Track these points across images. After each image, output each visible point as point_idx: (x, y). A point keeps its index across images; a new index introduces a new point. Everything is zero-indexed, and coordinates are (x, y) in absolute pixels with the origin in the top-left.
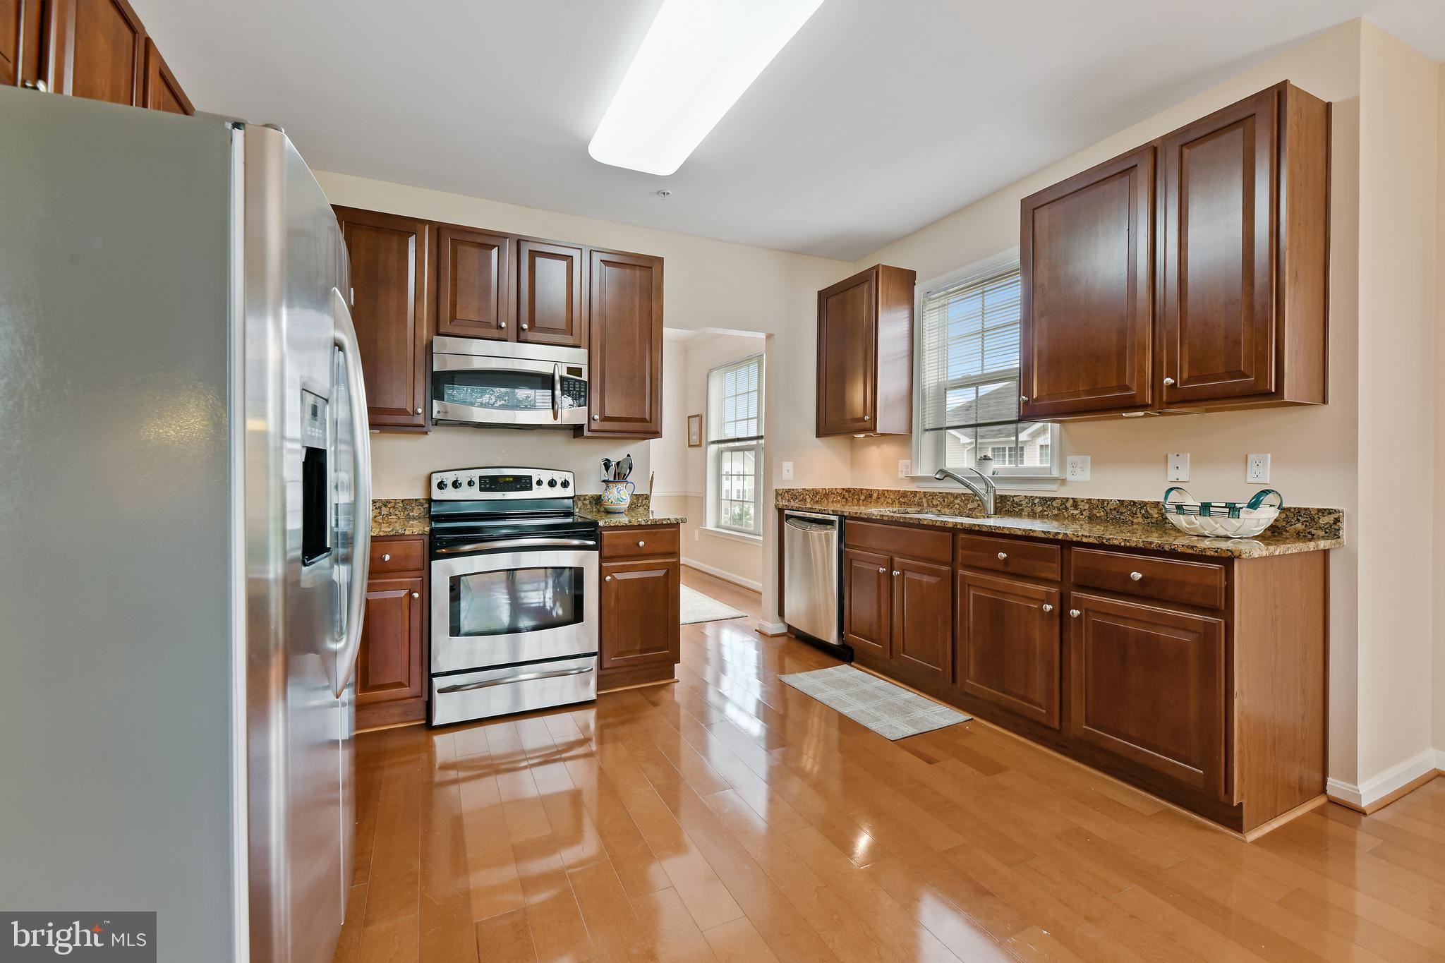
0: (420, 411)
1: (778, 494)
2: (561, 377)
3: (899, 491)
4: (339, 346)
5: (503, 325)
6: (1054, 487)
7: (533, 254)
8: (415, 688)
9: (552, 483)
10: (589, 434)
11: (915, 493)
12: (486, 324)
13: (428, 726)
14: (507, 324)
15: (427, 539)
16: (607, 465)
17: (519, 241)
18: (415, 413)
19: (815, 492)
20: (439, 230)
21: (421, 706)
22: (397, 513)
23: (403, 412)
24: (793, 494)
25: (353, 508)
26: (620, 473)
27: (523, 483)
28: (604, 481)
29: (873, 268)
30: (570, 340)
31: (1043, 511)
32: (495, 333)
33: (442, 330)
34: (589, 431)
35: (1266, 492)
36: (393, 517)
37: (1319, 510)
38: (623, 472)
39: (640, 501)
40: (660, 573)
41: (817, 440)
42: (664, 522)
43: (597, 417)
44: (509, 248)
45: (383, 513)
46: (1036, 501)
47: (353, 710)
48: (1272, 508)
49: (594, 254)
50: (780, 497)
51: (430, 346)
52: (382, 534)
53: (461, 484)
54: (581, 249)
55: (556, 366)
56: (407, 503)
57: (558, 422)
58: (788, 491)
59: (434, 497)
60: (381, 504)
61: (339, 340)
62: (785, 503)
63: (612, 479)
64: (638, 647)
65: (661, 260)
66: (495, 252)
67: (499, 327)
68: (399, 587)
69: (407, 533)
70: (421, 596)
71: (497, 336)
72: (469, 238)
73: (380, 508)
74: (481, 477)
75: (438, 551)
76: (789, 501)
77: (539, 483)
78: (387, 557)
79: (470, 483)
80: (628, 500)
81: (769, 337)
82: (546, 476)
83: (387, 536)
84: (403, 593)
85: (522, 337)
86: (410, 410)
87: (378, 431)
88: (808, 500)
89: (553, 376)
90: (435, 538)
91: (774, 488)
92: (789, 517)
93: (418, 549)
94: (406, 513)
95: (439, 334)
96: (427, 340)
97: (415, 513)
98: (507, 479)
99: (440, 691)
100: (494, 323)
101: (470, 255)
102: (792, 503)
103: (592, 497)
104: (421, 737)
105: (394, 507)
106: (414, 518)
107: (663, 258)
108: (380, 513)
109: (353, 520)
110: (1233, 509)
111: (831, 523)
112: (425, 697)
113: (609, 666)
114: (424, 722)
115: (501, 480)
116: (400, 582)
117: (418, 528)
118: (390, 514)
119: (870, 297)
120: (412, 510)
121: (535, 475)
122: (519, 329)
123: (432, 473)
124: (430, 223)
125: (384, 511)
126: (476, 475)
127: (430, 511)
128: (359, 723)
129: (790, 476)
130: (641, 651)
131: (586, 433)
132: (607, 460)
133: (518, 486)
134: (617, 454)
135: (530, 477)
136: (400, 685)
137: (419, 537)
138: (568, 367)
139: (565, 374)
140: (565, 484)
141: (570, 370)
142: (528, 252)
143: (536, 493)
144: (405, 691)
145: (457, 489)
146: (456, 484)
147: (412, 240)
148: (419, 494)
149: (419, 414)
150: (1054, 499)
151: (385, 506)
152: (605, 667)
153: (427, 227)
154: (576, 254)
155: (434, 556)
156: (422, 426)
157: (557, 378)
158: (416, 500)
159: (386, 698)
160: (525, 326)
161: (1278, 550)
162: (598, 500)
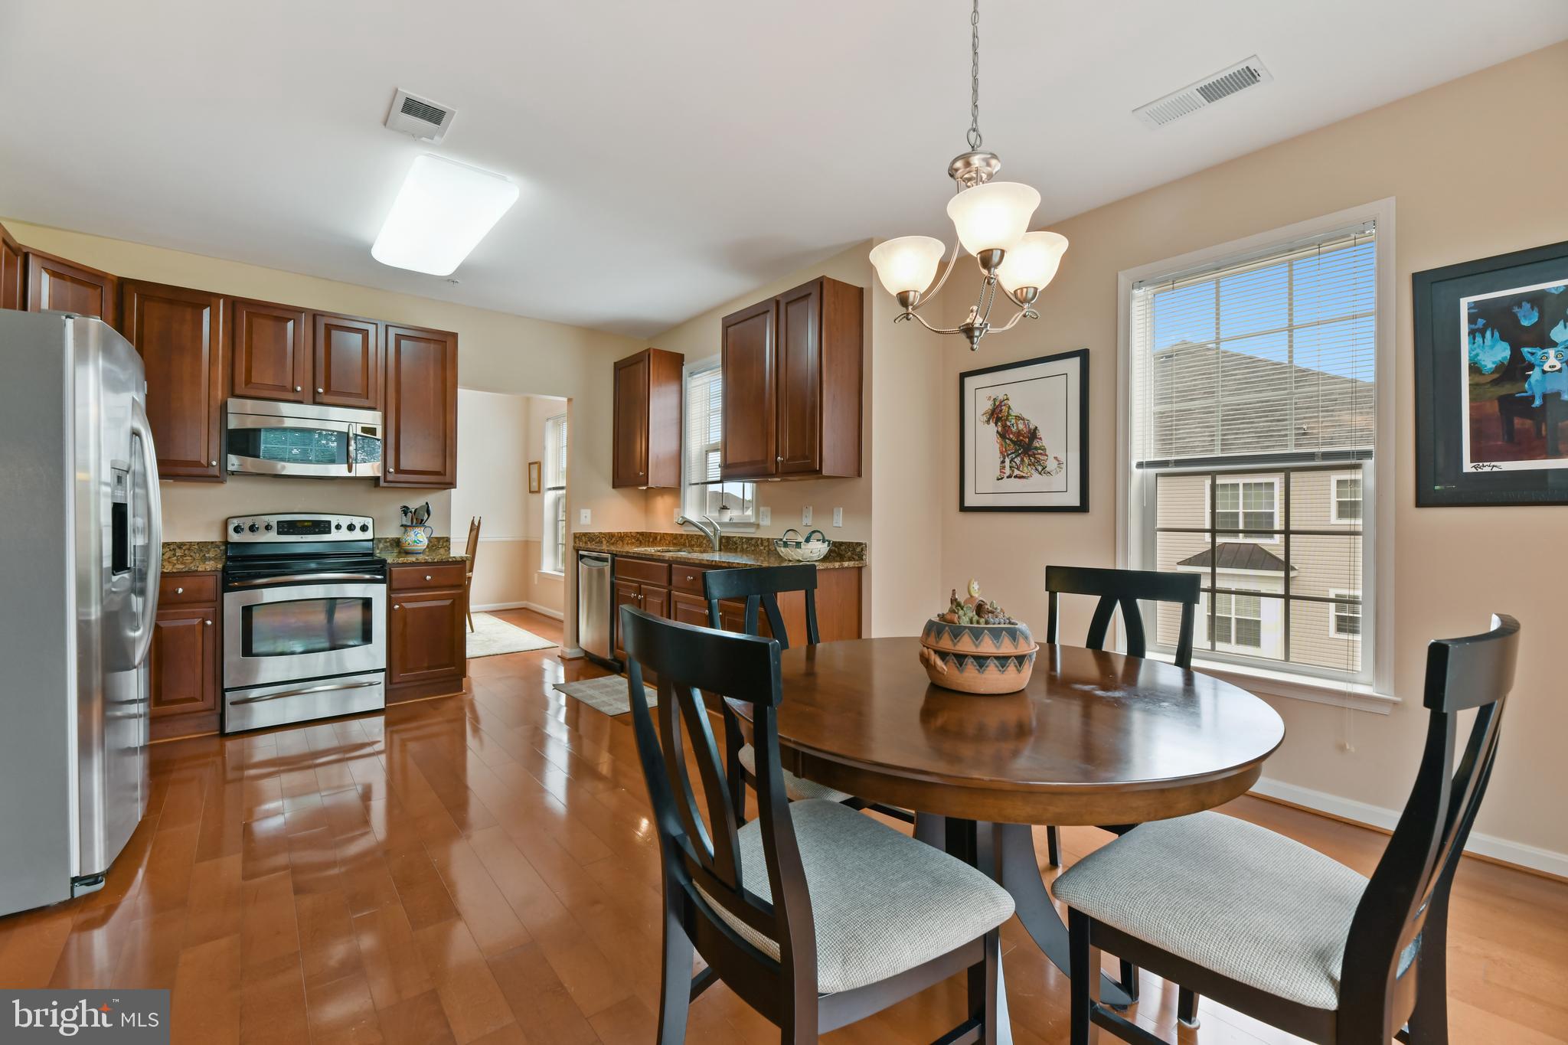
0: (214, 463)
1: (577, 537)
2: (356, 435)
3: (672, 534)
4: (136, 433)
5: (299, 389)
6: (752, 530)
7: (329, 328)
8: (209, 702)
9: (351, 528)
10: (386, 485)
11: (682, 535)
12: (283, 388)
13: (223, 735)
14: (303, 389)
15: (220, 575)
16: (405, 510)
17: (315, 315)
18: (209, 464)
19: (611, 536)
20: (234, 304)
21: (215, 719)
22: (192, 554)
23: (197, 464)
24: (590, 537)
25: (146, 548)
26: (417, 518)
27: (323, 527)
28: (402, 526)
29: (646, 351)
30: (366, 403)
31: (747, 548)
32: (291, 396)
33: (238, 392)
34: (385, 482)
35: (814, 532)
36: (187, 558)
37: (857, 543)
38: (420, 518)
39: (441, 543)
40: (448, 602)
41: (614, 491)
42: (450, 560)
43: (392, 470)
44: (305, 323)
45: (177, 554)
46: (744, 540)
47: (148, 722)
48: (819, 542)
49: (390, 329)
50: (577, 540)
51: (224, 407)
52: (175, 571)
53: (258, 528)
54: (377, 324)
55: (351, 427)
56: (203, 546)
57: (352, 474)
58: (585, 534)
59: (230, 540)
60: (175, 547)
61: (136, 430)
62: (582, 545)
63: (409, 524)
64: (426, 665)
65: (455, 336)
66: (290, 325)
67: (294, 390)
68: (193, 616)
69: (200, 569)
70: (214, 623)
71: (292, 398)
72: (264, 311)
73: (174, 550)
74: (278, 522)
75: (231, 584)
76: (586, 543)
77: (338, 527)
78: (180, 590)
79: (268, 528)
80: (426, 542)
81: (570, 400)
82: (345, 521)
83: (180, 572)
84: (197, 621)
85: (318, 399)
86: (204, 462)
87: (172, 481)
88: (605, 542)
89: (348, 434)
90: (228, 574)
91: (573, 532)
92: (583, 557)
93: (211, 584)
94: (202, 554)
95: (234, 395)
96: (221, 401)
97: (211, 555)
98: (306, 524)
99: (232, 703)
100: (289, 386)
101: (265, 328)
102: (589, 546)
103: (393, 539)
104: (215, 745)
105: (189, 549)
106: (210, 559)
107: (457, 334)
108: (174, 555)
109: (146, 561)
110: (798, 545)
111: (605, 560)
112: (219, 710)
113: (397, 681)
114: (218, 732)
115: (299, 525)
116: (193, 612)
117: (212, 565)
118: (185, 555)
119: (644, 373)
120: (208, 552)
121: (334, 520)
122: (315, 392)
123: (229, 518)
124: (225, 297)
125: (179, 553)
126: (273, 520)
127: (227, 553)
128: (152, 734)
129: (587, 522)
130: (429, 668)
131: (382, 483)
132: (405, 507)
133: (317, 530)
134: (415, 503)
135: (329, 522)
136: (193, 700)
137: (212, 573)
138: (362, 427)
139: (359, 432)
140: (364, 528)
141: (364, 430)
142: (323, 327)
143: (334, 536)
144: (199, 705)
145: (255, 533)
146: (253, 529)
147: (206, 312)
148: (215, 536)
149: (213, 466)
150: (752, 539)
151: (180, 548)
152: (394, 681)
153: (222, 301)
154: (371, 329)
155: (226, 588)
156: (217, 477)
157: (351, 435)
158: (212, 543)
159: (179, 711)
160: (321, 390)
161: (830, 565)
162: (397, 543)
